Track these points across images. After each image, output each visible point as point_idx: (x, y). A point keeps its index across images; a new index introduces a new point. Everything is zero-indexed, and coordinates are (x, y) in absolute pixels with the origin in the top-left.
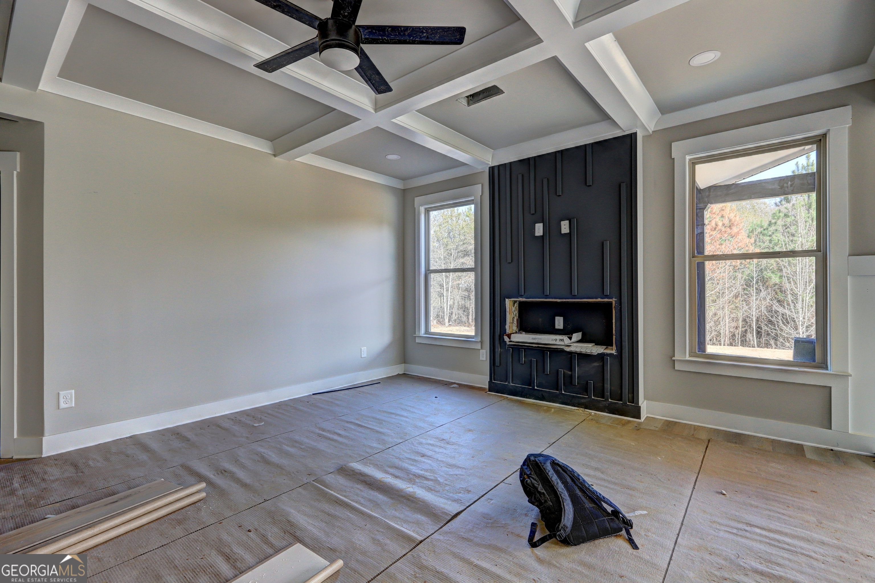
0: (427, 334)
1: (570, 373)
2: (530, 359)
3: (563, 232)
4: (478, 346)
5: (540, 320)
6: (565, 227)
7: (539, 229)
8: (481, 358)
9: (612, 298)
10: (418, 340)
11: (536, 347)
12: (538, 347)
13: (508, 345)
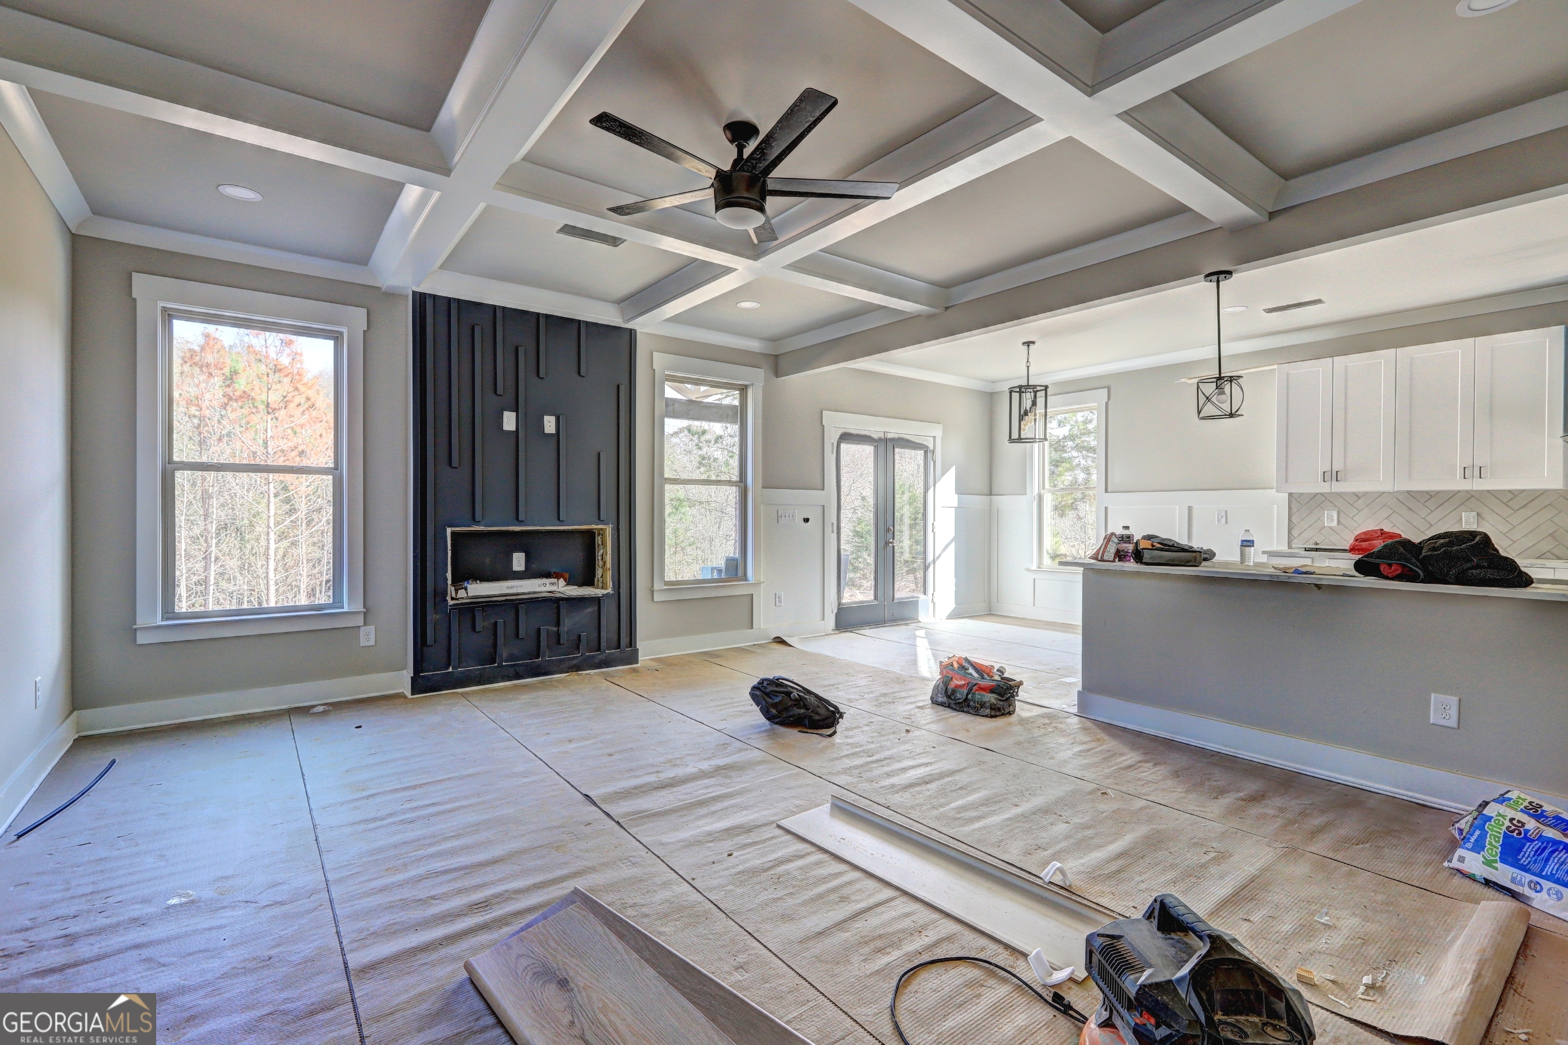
0: (168, 619)
1: (555, 629)
2: (493, 621)
3: (547, 431)
4: (359, 621)
5: (488, 560)
6: (550, 424)
7: (509, 421)
8: (363, 643)
9: (607, 524)
10: (142, 639)
11: (502, 601)
12: (507, 600)
13: (450, 606)
